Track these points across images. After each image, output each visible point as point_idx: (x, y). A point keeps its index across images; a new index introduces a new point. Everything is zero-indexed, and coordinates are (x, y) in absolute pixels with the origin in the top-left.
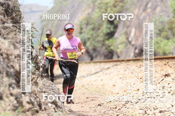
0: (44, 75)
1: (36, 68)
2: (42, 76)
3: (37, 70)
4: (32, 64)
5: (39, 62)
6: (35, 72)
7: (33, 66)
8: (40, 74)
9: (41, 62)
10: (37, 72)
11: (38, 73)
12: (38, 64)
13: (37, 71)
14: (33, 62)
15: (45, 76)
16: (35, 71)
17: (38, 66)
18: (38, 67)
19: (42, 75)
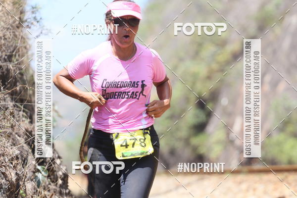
0: (64, 192)
1: (50, 179)
2: (61, 193)
3: (53, 182)
4: (43, 173)
5: (57, 170)
6: (49, 186)
7: (45, 176)
8: (58, 189)
9: (60, 169)
10: (52, 186)
11: (54, 187)
12: (55, 173)
13: (52, 184)
14: (44, 169)
15: (66, 193)
16: (50, 184)
17: (54, 175)
18: (54, 178)
19: (61, 191)
